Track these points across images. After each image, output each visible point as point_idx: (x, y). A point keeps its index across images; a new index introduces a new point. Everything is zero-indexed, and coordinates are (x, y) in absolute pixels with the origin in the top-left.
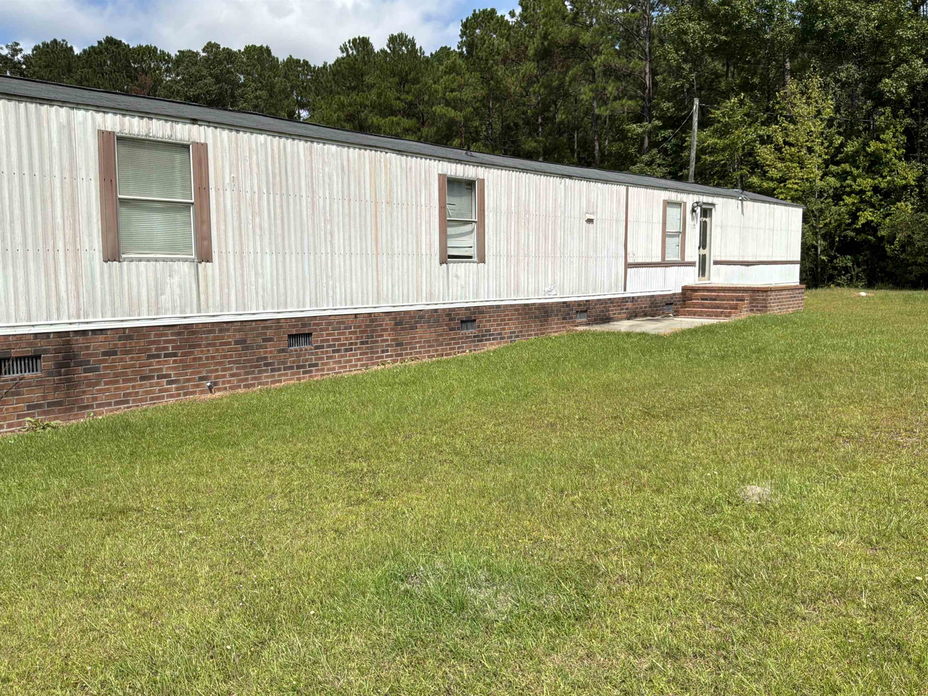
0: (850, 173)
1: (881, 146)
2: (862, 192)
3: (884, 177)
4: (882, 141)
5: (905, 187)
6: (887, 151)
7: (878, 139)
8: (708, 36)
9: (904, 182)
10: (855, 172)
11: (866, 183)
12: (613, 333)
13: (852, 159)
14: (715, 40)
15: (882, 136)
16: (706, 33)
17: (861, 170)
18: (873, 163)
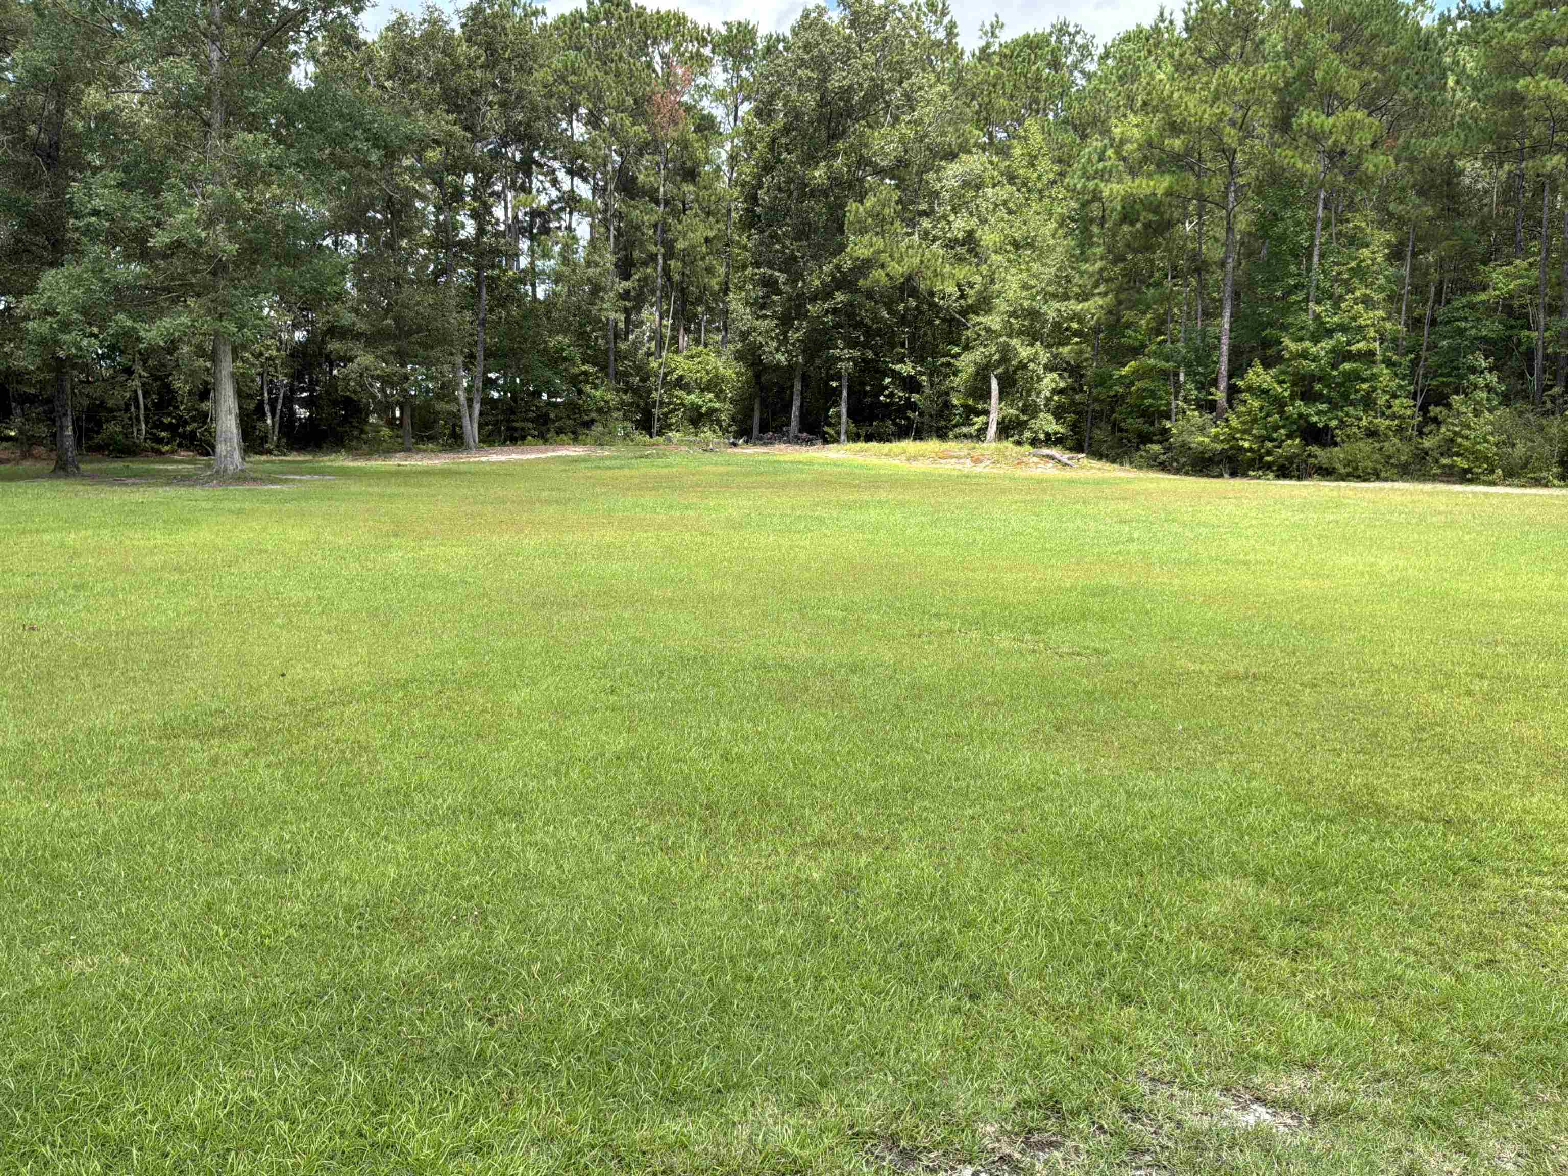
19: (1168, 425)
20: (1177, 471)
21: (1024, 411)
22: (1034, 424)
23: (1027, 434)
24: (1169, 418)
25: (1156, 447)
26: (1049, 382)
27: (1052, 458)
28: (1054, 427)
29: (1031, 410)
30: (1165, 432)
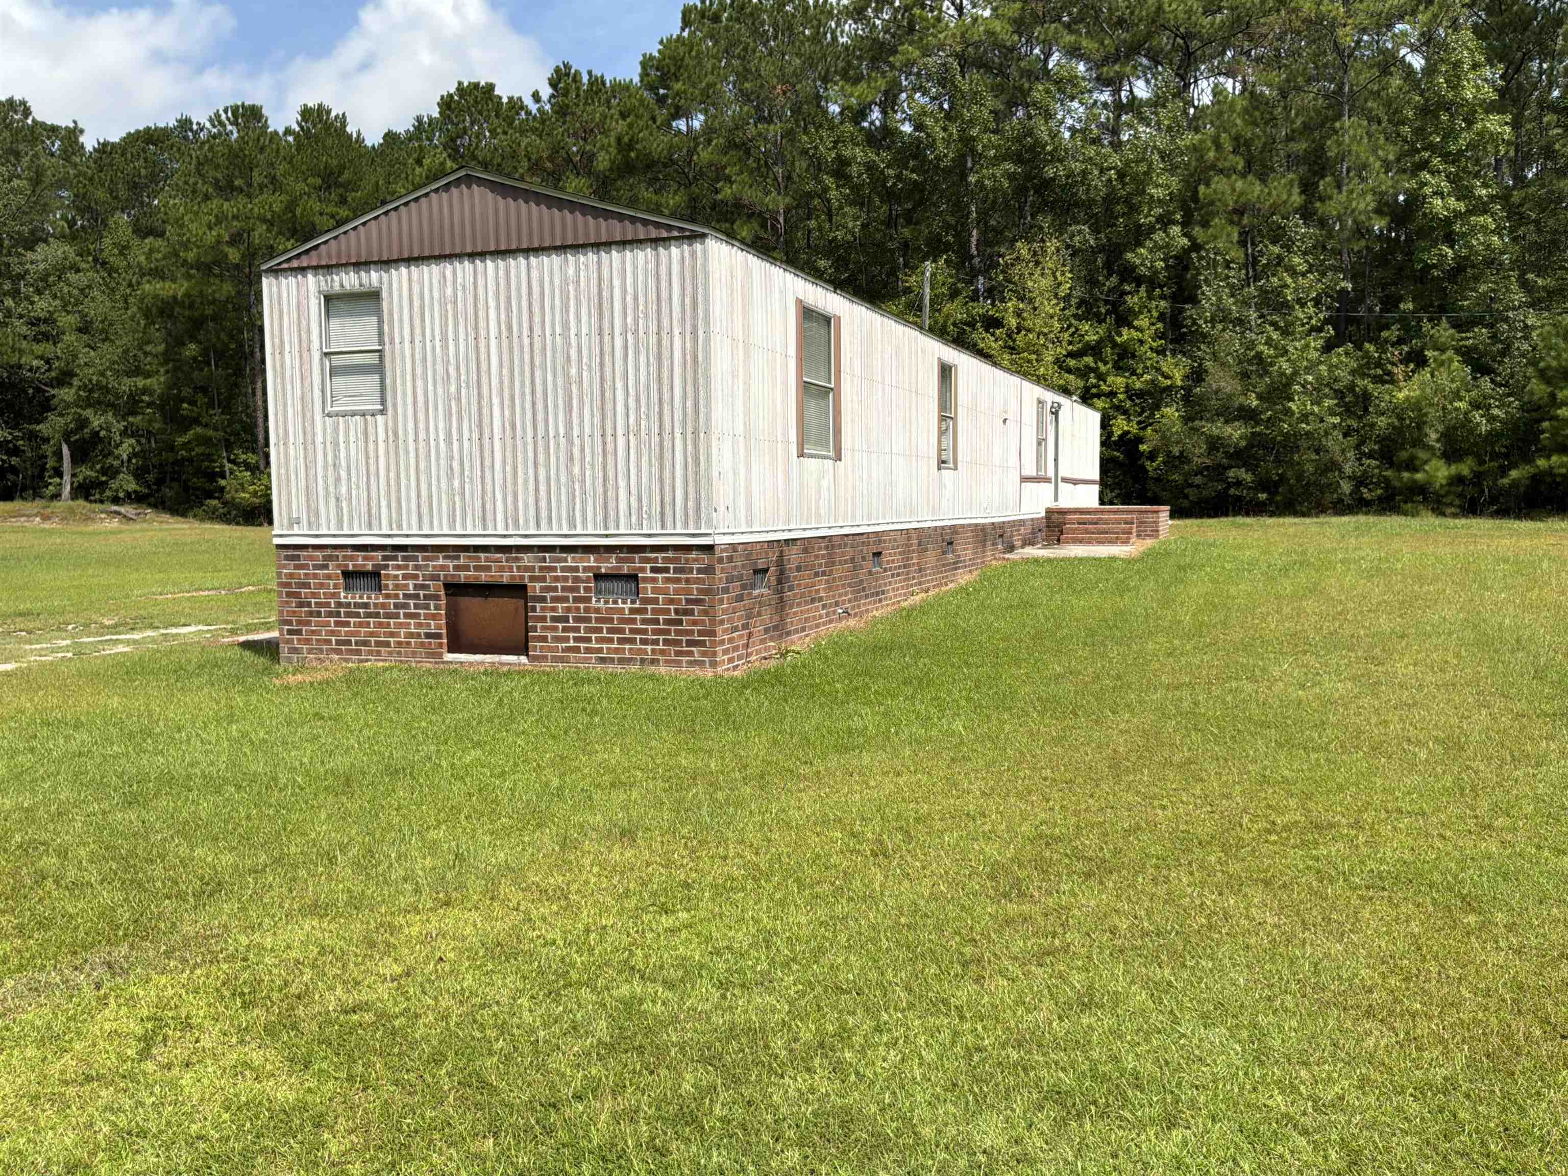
0: (1095, 370)
1: (1135, 334)
2: (1112, 394)
3: (1140, 376)
4: (1137, 329)
5: (1169, 388)
6: (1141, 342)
7: (1130, 326)
8: (891, 172)
9: (1169, 382)
10: (1103, 368)
11: (1118, 381)
12: (1069, 559)
13: (1095, 350)
14: (899, 177)
15: (1136, 323)
16: (888, 167)
17: (1109, 366)
18: (1121, 357)
19: (223, 483)
20: (228, 522)
21: (104, 472)
22: (114, 484)
23: (108, 493)
24: (224, 477)
25: (214, 502)
26: (126, 448)
27: (119, 513)
28: (132, 486)
29: (111, 472)
30: (222, 489)
